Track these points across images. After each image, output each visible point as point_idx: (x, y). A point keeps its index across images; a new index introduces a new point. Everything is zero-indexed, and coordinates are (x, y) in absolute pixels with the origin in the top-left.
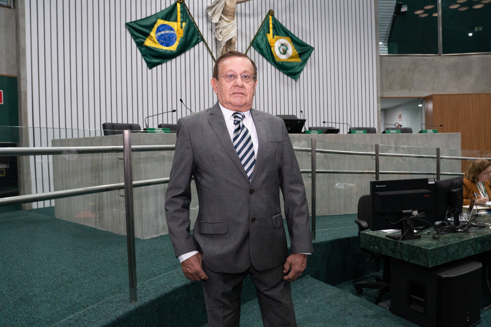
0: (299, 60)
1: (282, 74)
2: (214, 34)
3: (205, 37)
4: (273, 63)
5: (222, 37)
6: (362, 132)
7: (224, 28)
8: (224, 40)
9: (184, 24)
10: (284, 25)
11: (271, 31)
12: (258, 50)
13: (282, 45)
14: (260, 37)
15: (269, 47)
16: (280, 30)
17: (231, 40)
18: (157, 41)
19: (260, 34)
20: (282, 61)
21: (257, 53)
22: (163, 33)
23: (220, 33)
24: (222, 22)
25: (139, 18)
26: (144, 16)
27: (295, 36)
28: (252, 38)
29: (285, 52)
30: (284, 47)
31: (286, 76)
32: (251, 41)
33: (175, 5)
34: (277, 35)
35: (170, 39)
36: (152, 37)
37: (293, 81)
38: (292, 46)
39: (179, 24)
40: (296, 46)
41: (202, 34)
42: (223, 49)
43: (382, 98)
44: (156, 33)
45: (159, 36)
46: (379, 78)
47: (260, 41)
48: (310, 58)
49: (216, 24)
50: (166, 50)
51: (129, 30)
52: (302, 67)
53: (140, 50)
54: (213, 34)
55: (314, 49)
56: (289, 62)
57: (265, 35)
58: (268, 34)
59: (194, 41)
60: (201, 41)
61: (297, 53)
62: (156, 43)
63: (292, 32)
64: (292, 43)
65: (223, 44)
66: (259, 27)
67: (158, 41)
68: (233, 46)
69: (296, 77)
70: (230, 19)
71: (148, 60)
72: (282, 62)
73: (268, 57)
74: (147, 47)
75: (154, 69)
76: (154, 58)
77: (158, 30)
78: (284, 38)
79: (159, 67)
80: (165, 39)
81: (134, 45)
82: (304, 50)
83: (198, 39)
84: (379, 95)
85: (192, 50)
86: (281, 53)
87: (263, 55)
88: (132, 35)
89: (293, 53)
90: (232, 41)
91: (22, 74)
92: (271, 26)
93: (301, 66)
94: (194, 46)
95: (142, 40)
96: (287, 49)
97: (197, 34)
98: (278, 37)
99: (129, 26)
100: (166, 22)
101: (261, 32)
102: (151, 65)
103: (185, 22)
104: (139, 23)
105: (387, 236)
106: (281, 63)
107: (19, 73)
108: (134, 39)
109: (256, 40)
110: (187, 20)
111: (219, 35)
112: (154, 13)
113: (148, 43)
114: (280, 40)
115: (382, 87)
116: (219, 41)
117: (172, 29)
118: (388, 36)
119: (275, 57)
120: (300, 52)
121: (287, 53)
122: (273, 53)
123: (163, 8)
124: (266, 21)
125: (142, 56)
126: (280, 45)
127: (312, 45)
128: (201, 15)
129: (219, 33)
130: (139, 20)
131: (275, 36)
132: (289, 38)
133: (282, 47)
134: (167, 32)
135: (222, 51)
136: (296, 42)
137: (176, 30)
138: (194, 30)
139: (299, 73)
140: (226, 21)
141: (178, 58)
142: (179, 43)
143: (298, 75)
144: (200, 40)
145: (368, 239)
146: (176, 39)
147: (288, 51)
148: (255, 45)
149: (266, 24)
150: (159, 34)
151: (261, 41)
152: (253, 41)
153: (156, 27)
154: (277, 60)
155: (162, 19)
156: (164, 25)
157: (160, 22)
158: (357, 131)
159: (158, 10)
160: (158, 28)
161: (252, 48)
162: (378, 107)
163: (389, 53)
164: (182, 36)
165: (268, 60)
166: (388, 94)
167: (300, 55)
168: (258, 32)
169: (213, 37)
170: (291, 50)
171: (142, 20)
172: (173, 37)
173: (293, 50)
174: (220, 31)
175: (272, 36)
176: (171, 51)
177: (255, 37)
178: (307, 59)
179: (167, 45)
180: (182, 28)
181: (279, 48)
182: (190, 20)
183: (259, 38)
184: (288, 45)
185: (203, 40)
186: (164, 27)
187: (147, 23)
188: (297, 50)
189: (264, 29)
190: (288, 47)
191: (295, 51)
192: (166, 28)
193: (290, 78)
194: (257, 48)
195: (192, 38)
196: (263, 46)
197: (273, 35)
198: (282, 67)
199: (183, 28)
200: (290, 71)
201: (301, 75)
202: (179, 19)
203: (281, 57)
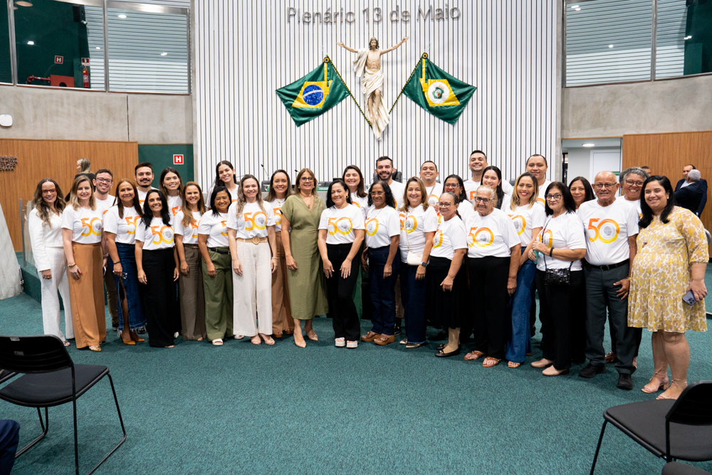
0: (457, 103)
1: (437, 119)
3: (353, 93)
4: (426, 109)
5: (367, 90)
7: (368, 81)
8: (368, 92)
9: (331, 82)
11: (424, 74)
13: (437, 88)
14: (412, 83)
16: (434, 72)
17: (374, 91)
19: (413, 79)
20: (437, 105)
21: (409, 100)
22: (310, 93)
23: (365, 85)
24: (366, 75)
25: (288, 83)
26: (293, 81)
27: (454, 78)
29: (440, 96)
30: (439, 91)
31: (442, 122)
32: (403, 86)
33: (323, 65)
34: (432, 78)
35: (317, 97)
36: (299, 99)
37: (451, 126)
38: (450, 89)
39: (326, 83)
40: (454, 87)
41: (349, 88)
42: (368, 101)
43: (562, 140)
44: (304, 94)
45: (306, 97)
46: (559, 116)
47: (411, 88)
48: (471, 100)
50: (313, 109)
51: (279, 95)
52: (461, 110)
53: (290, 112)
55: (476, 88)
56: (446, 106)
57: (417, 81)
58: (421, 79)
59: (341, 97)
60: (348, 96)
61: (455, 95)
62: (304, 103)
64: (449, 85)
65: (368, 97)
66: (412, 72)
67: (306, 101)
68: (377, 98)
69: (454, 121)
70: (374, 71)
71: (296, 119)
72: (438, 107)
73: (421, 103)
74: (295, 108)
75: (302, 126)
76: (301, 117)
77: (306, 91)
78: (439, 81)
79: (307, 124)
80: (312, 98)
81: (284, 107)
82: (464, 92)
83: (345, 93)
84: (559, 137)
85: (339, 105)
86: (435, 97)
88: (282, 99)
89: (449, 96)
90: (377, 93)
91: (195, 142)
92: (424, 70)
93: (459, 108)
94: (341, 100)
95: (291, 102)
96: (443, 92)
97: (344, 90)
98: (432, 80)
99: (279, 92)
100: (313, 83)
102: (299, 124)
103: (332, 80)
104: (290, 88)
106: (436, 108)
107: (192, 141)
108: (284, 103)
109: (408, 87)
110: (334, 78)
111: (364, 88)
112: (302, 76)
113: (296, 104)
114: (435, 83)
115: (562, 127)
117: (319, 88)
119: (429, 102)
120: (458, 94)
121: (442, 97)
122: (427, 98)
123: (311, 70)
125: (292, 116)
126: (434, 89)
127: (475, 85)
128: (348, 70)
130: (288, 85)
131: (429, 80)
132: (445, 81)
133: (436, 91)
134: (314, 91)
135: (368, 103)
136: (454, 84)
137: (322, 89)
138: (341, 86)
139: (458, 116)
140: (369, 73)
141: (325, 114)
142: (326, 100)
143: (456, 119)
146: (323, 97)
147: (443, 94)
148: (406, 91)
149: (419, 68)
150: (306, 94)
153: (303, 89)
154: (430, 105)
155: (309, 80)
156: (311, 86)
157: (307, 84)
159: (306, 73)
161: (403, 95)
162: (556, 152)
164: (328, 93)
165: (421, 106)
166: (572, 134)
167: (459, 97)
168: (409, 78)
170: (448, 92)
171: (291, 84)
172: (320, 96)
173: (450, 93)
174: (364, 83)
175: (424, 81)
176: (318, 109)
177: (407, 83)
178: (467, 100)
179: (315, 104)
180: (328, 86)
182: (337, 77)
184: (444, 88)
185: (350, 93)
186: (311, 88)
187: (296, 86)
188: (456, 92)
189: (418, 75)
190: (444, 90)
191: (453, 93)
192: (313, 89)
193: (446, 124)
194: (408, 95)
195: (339, 93)
197: (426, 80)
198: (436, 112)
199: (330, 86)
200: (446, 116)
201: (460, 118)
202: (326, 78)
203: (436, 102)
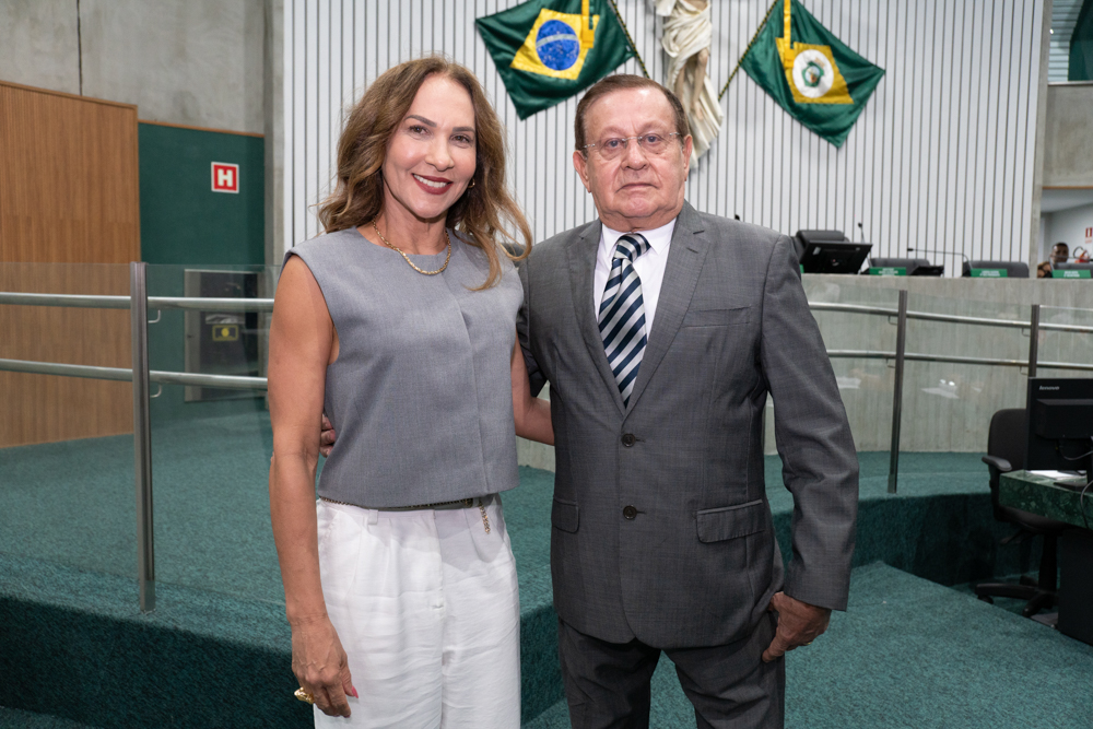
0: (848, 100)
1: (806, 132)
2: (660, 40)
3: (639, 48)
4: (787, 107)
5: (677, 49)
6: (996, 273)
7: (683, 27)
8: (680, 54)
9: (596, 19)
10: (817, 16)
11: (787, 31)
12: (755, 76)
13: (811, 64)
14: (760, 47)
15: (781, 69)
16: (808, 30)
17: (696, 55)
18: (538, 59)
19: (762, 40)
20: (809, 101)
21: (752, 83)
22: (551, 39)
23: (675, 39)
24: (679, 13)
25: (502, 8)
27: (843, 44)
28: (744, 48)
29: (816, 82)
30: (815, 70)
31: (815, 137)
32: (741, 55)
34: (801, 40)
35: (565, 52)
36: (527, 49)
37: (832, 148)
38: (833, 67)
39: (586, 18)
40: (843, 65)
41: (633, 40)
42: (678, 76)
43: (1044, 189)
44: (538, 40)
45: (542, 48)
46: (1042, 141)
47: (759, 57)
48: (873, 96)
49: (666, 19)
50: (558, 79)
51: (483, 34)
52: (853, 116)
53: (503, 77)
54: (657, 41)
55: (884, 72)
56: (825, 105)
57: (772, 42)
58: (780, 40)
59: (616, 58)
60: (629, 58)
61: (844, 83)
62: (536, 62)
63: (836, 33)
64: (833, 60)
65: (680, 65)
66: (760, 22)
67: (541, 57)
68: (701, 68)
69: (838, 138)
70: (698, 7)
71: (519, 99)
72: (809, 104)
73: (776, 93)
74: (520, 74)
75: (531, 119)
76: (531, 96)
77: (541, 35)
78: (815, 49)
79: (541, 115)
80: (555, 54)
81: (491, 66)
82: (860, 76)
83: (625, 52)
84: (1040, 182)
86: (806, 83)
87: (767, 89)
88: (488, 45)
89: (835, 82)
90: (700, 59)
91: (276, 130)
92: (787, 20)
93: (851, 113)
94: (614, 67)
95: (508, 56)
96: (822, 73)
97: (622, 41)
98: (801, 45)
99: (482, 25)
100: (559, 16)
101: (765, 36)
102: (524, 112)
103: (599, 13)
104: (505, 18)
105: (1056, 484)
106: (805, 107)
107: (269, 127)
108: (492, 54)
109: (753, 54)
110: (603, 11)
111: (672, 45)
113: (520, 62)
114: (807, 53)
115: (1047, 163)
116: (669, 56)
117: (569, 31)
118: (1074, 24)
119: (793, 92)
120: (850, 80)
121: (821, 84)
122: (790, 83)
124: (776, 9)
125: (510, 90)
126: (805, 65)
127: (881, 65)
129: (671, 39)
130: (503, 13)
131: (795, 44)
132: (827, 49)
133: (810, 70)
134: (560, 37)
135: (677, 80)
136: (843, 57)
137: (578, 33)
138: (617, 34)
139: (846, 129)
140: (688, 11)
142: (585, 61)
143: (843, 134)
144: (628, 55)
145: (1016, 489)
146: (577, 53)
147: (823, 79)
148: (749, 65)
149: (776, 17)
150: (543, 42)
151: (763, 55)
152: (745, 55)
153: (537, 26)
154: (797, 100)
155: (550, 8)
156: (553, 22)
157: (547, 15)
158: (985, 272)
160: (541, 29)
161: (742, 73)
162: (1033, 212)
163: (1070, 78)
164: (592, 46)
165: (775, 99)
166: (1060, 180)
167: (852, 87)
168: (756, 35)
169: (658, 47)
170: (831, 76)
171: (508, 11)
172: (572, 50)
173: (835, 77)
174: (673, 34)
175: (788, 45)
176: (568, 80)
177: (749, 47)
178: (867, 96)
179: (560, 67)
180: (591, 27)
181: (804, 72)
182: (608, 9)
183: (759, 49)
184: (823, 65)
185: (635, 54)
186: (552, 26)
187: (520, 18)
188: (845, 76)
189: (771, 28)
191: (841, 77)
192: (558, 29)
193: (824, 143)
194: (752, 73)
195: (611, 50)
196: (766, 67)
197: (792, 43)
198: (807, 116)
199: (595, 28)
200: (825, 126)
201: (851, 134)
202: (586, 7)
203: (808, 94)
